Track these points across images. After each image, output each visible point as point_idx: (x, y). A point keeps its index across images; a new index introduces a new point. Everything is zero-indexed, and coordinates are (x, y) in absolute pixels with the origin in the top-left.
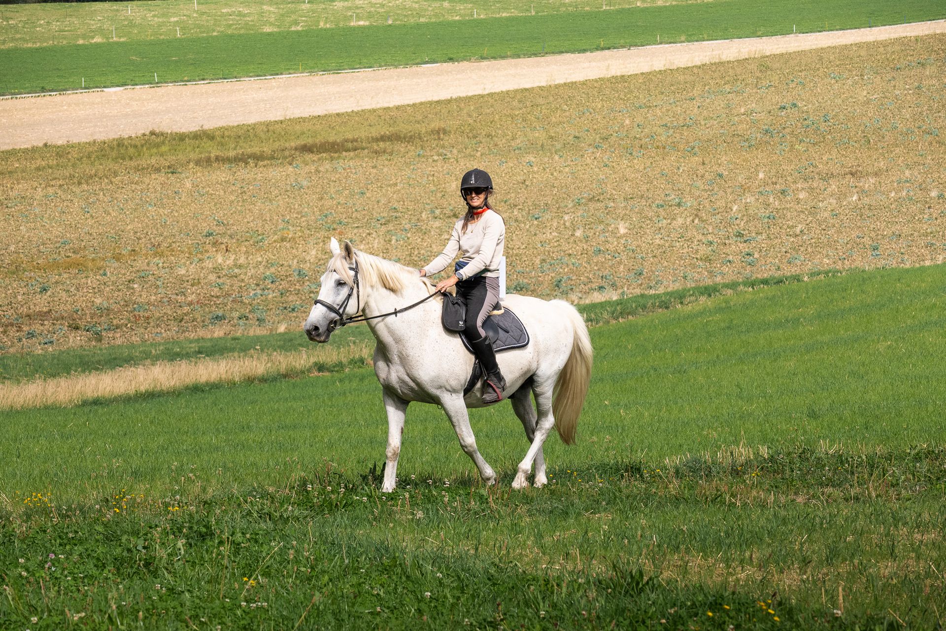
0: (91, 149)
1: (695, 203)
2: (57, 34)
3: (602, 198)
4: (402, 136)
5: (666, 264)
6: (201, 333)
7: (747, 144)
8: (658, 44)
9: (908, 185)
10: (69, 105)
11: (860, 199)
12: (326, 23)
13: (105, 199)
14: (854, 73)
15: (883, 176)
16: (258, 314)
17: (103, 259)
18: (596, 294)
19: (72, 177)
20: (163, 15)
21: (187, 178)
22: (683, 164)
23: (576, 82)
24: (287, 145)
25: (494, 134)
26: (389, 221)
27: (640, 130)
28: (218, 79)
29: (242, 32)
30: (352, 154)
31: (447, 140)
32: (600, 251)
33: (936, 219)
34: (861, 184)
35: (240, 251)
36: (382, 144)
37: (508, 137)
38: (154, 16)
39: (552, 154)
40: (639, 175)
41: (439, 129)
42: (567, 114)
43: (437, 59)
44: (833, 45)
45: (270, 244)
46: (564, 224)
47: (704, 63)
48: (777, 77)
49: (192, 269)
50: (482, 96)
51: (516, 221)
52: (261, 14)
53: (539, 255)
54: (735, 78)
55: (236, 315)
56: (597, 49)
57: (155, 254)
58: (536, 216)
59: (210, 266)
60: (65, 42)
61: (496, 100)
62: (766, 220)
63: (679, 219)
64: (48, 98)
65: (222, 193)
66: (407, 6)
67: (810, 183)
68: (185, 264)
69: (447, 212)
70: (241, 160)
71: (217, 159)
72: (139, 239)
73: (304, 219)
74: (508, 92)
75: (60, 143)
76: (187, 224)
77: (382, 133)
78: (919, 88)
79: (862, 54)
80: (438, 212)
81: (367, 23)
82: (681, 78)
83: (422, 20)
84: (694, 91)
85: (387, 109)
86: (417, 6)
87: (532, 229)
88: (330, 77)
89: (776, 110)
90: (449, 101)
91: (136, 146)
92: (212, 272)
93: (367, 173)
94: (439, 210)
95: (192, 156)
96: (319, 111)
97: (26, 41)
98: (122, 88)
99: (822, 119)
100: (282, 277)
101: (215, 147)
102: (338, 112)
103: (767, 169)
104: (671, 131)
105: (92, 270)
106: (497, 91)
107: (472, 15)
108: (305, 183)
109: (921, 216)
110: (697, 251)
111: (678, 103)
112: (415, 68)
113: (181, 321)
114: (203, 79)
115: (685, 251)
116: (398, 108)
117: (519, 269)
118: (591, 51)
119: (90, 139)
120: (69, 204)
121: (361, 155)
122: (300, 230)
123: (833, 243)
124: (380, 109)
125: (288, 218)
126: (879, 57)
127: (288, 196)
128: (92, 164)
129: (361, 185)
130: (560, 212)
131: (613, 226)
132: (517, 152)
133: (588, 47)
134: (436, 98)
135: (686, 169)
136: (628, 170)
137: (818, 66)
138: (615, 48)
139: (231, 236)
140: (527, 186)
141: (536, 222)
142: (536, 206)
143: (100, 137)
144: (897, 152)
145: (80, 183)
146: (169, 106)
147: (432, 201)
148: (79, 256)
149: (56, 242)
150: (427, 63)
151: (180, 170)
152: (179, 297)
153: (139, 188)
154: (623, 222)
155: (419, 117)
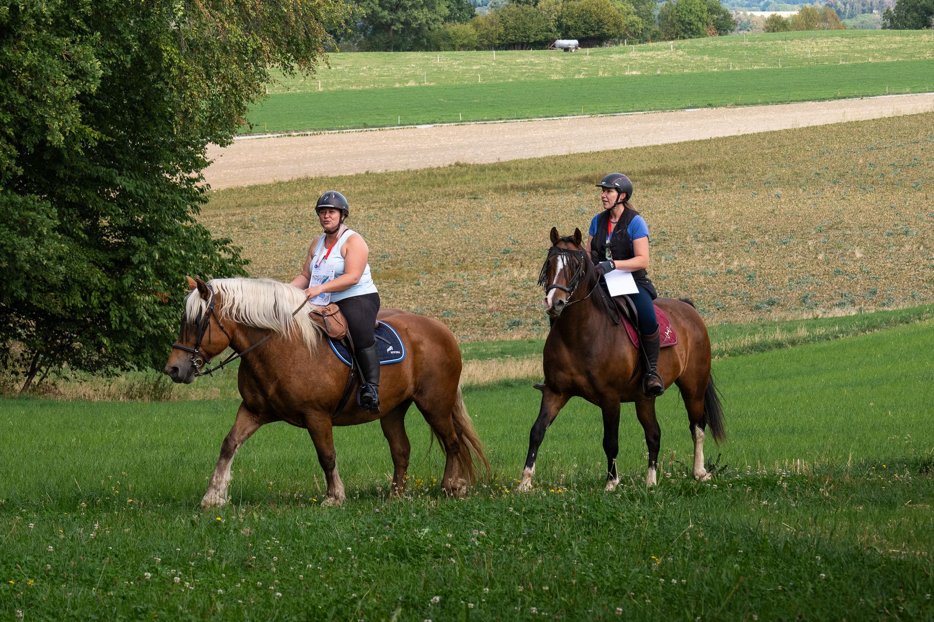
0: (405, 177)
1: (920, 233)
2: (377, 78)
3: (840, 226)
4: (669, 170)
5: (896, 284)
6: (501, 336)
8: (887, 95)
10: (387, 139)
12: (604, 73)
13: (418, 220)
17: (417, 271)
18: (837, 310)
19: (389, 201)
20: (467, 64)
21: (487, 203)
22: (909, 199)
23: (817, 126)
24: (572, 176)
25: (747, 169)
26: (658, 243)
27: (872, 169)
28: (512, 119)
29: (533, 79)
31: (707, 175)
32: (839, 272)
35: (533, 266)
36: (651, 177)
37: (759, 173)
38: (459, 64)
39: (796, 188)
40: (871, 207)
41: (701, 165)
43: (698, 105)
46: (809, 249)
47: (926, 111)
49: (492, 281)
50: (737, 137)
51: (767, 245)
52: (550, 64)
53: (787, 275)
55: (530, 321)
56: (835, 98)
57: (461, 269)
58: (784, 241)
59: (507, 279)
60: (384, 85)
61: (749, 141)
63: (907, 246)
64: (369, 133)
65: (517, 216)
66: (673, 59)
68: (486, 276)
69: (708, 236)
70: (531, 189)
71: (512, 187)
72: (447, 254)
74: (759, 134)
75: (379, 171)
76: (487, 243)
77: (652, 168)
80: (700, 235)
81: (639, 73)
82: (907, 124)
83: (686, 71)
84: (919, 136)
85: (656, 147)
86: (681, 59)
87: (781, 252)
88: (608, 119)
90: (709, 141)
91: (443, 175)
92: (509, 284)
95: (491, 184)
96: (598, 147)
97: (352, 84)
98: (432, 125)
101: (511, 177)
102: (614, 148)
104: (899, 170)
105: (407, 281)
106: (750, 133)
107: (728, 67)
108: (587, 209)
110: (923, 275)
111: (904, 146)
112: (680, 113)
113: (483, 326)
114: (501, 119)
115: (912, 273)
116: (665, 146)
117: (770, 286)
118: (830, 99)
119: (405, 168)
120: (388, 224)
124: (650, 146)
127: (573, 220)
128: (407, 190)
130: (804, 238)
131: (850, 251)
132: (766, 185)
133: (827, 96)
134: (697, 139)
135: (911, 202)
136: (862, 202)
138: (849, 98)
139: (525, 254)
140: (776, 215)
141: (784, 247)
142: (784, 232)
143: (413, 167)
145: (396, 206)
146: (471, 141)
147: (695, 227)
148: (396, 268)
149: (377, 256)
150: (689, 108)
151: (481, 197)
152: (482, 305)
153: (446, 210)
154: (858, 248)
155: (684, 154)
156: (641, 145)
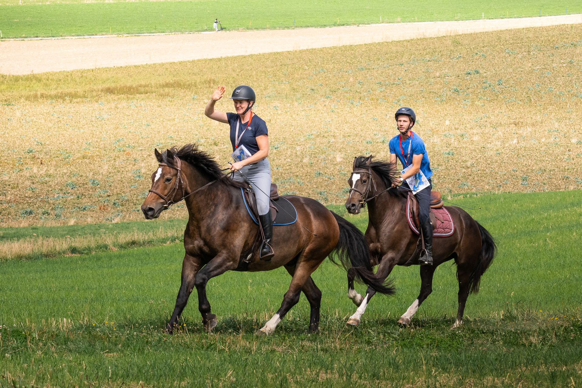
3: (326, 135)
4: (182, 84)
6: (12, 223)
7: (439, 99)
8: (380, 23)
9: (556, 133)
11: (518, 143)
14: (523, 50)
15: (538, 127)
16: (57, 212)
21: (18, 109)
22: (390, 112)
23: (315, 49)
24: (95, 88)
27: (360, 86)
28: (48, 37)
30: (143, 96)
32: (319, 174)
33: (573, 159)
34: (521, 132)
35: (51, 164)
36: (166, 90)
37: (261, 88)
39: (293, 101)
40: (356, 119)
41: (211, 80)
42: (307, 72)
44: (510, 29)
45: (74, 160)
46: (296, 153)
47: (412, 38)
48: (465, 51)
49: (14, 176)
50: (245, 57)
53: (274, 175)
54: (434, 50)
55: (41, 211)
56: (334, 25)
58: (276, 147)
59: (28, 175)
61: (255, 60)
62: (447, 156)
63: (382, 153)
65: (43, 121)
67: (483, 130)
68: (9, 173)
69: (210, 141)
70: (60, 97)
71: (42, 96)
73: (102, 142)
74: (264, 55)
76: (14, 143)
77: (167, 81)
78: (571, 62)
79: (530, 36)
80: (202, 141)
82: (394, 49)
84: (403, 59)
85: (173, 64)
88: (132, 39)
89: (463, 75)
90: (220, 60)
92: (28, 179)
93: (154, 111)
94: (204, 140)
95: (23, 93)
96: (122, 63)
99: (497, 83)
100: (80, 185)
101: (41, 87)
102: (136, 64)
103: (452, 118)
104: (384, 88)
106: (256, 53)
108: (105, 116)
109: (562, 157)
111: (390, 67)
112: (196, 34)
114: (37, 37)
116: (181, 63)
118: (330, 26)
121: (150, 97)
122: (98, 151)
123: (494, 174)
124: (167, 63)
125: (91, 141)
126: (542, 39)
127: (93, 125)
129: (148, 119)
130: (294, 144)
131: (332, 156)
132: (267, 98)
133: (327, 24)
134: (210, 57)
136: (348, 115)
137: (497, 44)
138: (348, 25)
139: (46, 153)
140: (272, 124)
141: (275, 151)
142: (276, 139)
144: (550, 109)
146: (10, 55)
147: (199, 133)
150: (206, 30)
151: (13, 103)
152: (1, 197)
154: (340, 153)
155: (196, 70)
156: (160, 62)
